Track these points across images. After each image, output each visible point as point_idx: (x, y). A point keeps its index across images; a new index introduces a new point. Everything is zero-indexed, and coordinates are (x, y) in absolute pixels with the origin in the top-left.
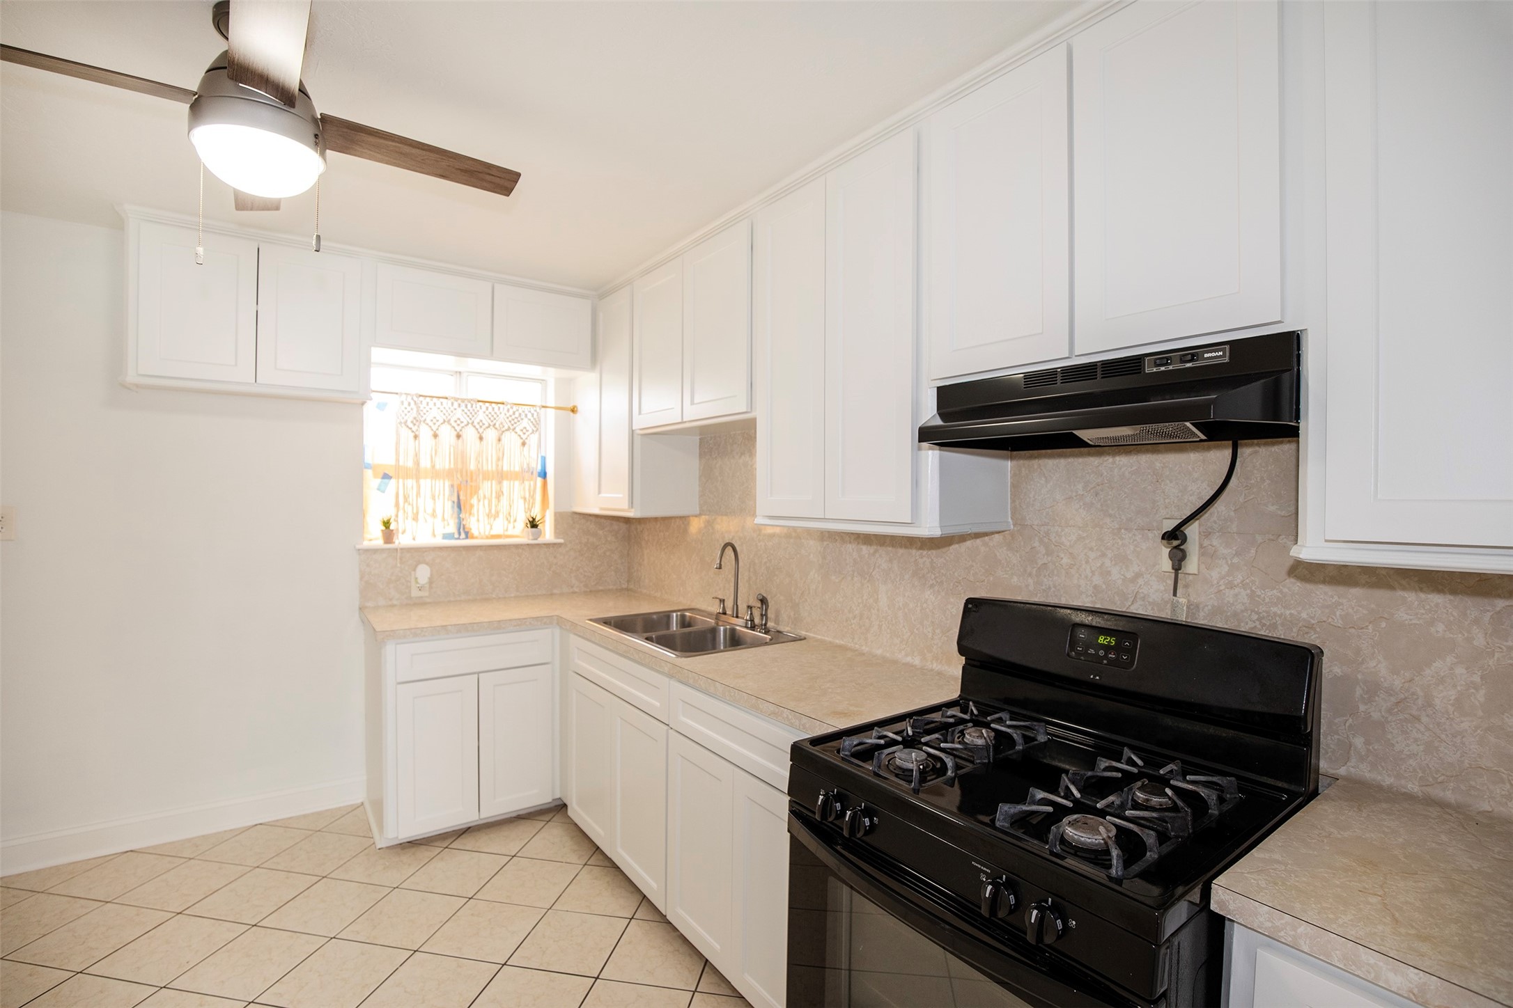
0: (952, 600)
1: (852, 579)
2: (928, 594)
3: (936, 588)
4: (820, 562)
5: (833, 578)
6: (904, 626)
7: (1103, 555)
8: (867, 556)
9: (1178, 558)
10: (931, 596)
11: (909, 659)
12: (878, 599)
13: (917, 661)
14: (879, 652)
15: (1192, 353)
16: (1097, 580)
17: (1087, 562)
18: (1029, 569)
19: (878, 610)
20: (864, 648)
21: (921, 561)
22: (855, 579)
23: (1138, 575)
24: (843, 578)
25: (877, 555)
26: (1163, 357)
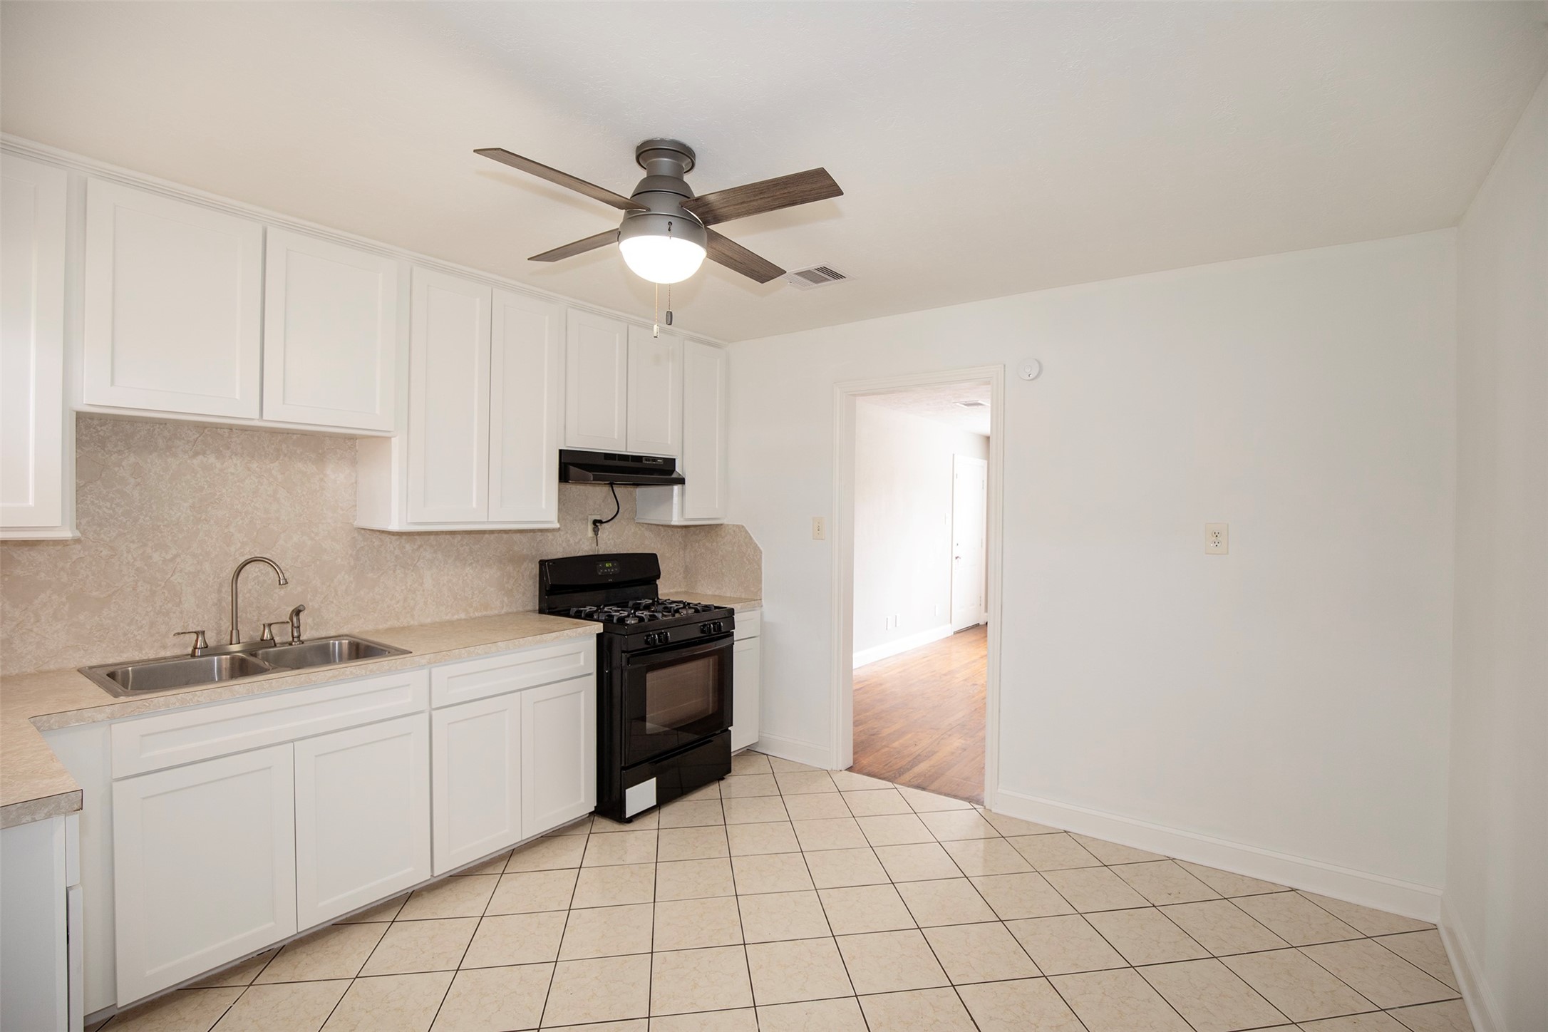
0: (486, 570)
1: (394, 572)
2: (468, 570)
3: (474, 565)
4: (352, 564)
5: (370, 575)
6: (448, 596)
7: (567, 533)
8: (410, 551)
9: (596, 531)
10: (471, 571)
11: (456, 617)
12: (423, 582)
13: (463, 616)
14: (429, 620)
15: (655, 459)
16: (564, 544)
17: (560, 537)
18: (532, 544)
19: (424, 591)
20: (412, 623)
21: (461, 549)
22: (398, 571)
23: (581, 540)
24: (383, 574)
25: (422, 549)
26: (648, 458)
